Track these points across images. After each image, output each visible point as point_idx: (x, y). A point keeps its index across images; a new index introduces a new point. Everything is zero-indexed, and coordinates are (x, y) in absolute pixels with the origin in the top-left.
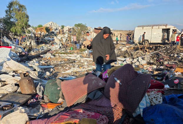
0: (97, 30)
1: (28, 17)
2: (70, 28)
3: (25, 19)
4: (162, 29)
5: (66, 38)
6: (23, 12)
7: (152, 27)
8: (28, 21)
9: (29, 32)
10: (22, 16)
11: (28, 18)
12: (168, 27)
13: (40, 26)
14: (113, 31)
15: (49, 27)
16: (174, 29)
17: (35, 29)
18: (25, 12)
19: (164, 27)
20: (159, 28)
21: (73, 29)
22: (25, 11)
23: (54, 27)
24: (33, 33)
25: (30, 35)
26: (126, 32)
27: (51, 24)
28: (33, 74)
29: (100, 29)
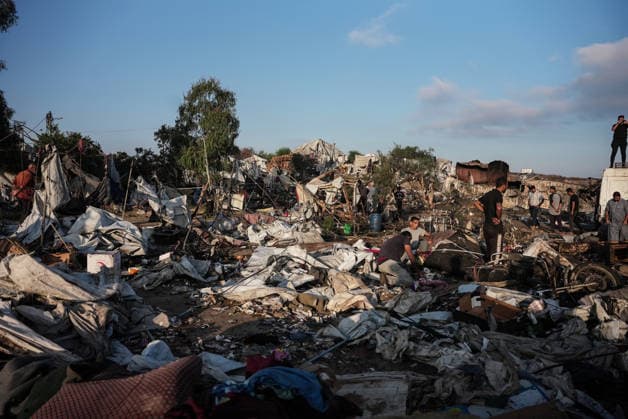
0: (466, 171)
1: (235, 124)
2: (373, 161)
5: (335, 190)
8: (235, 136)
13: (283, 152)
14: (525, 177)
15: (307, 156)
23: (324, 156)
26: (575, 182)
27: (314, 148)
28: (86, 317)
29: (476, 167)
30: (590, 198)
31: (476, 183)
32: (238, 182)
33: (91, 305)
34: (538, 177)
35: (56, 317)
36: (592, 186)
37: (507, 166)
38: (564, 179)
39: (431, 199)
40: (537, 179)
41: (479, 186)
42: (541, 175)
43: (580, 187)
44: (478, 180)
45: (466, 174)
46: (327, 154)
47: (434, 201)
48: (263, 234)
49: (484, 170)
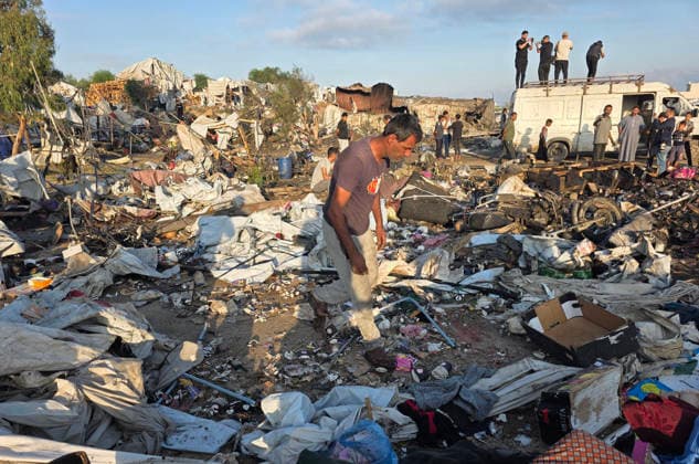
0: (348, 96)
1: (48, 35)
2: (232, 87)
3: (35, 46)
4: (621, 96)
5: (229, 130)
6: (24, 12)
7: (585, 89)
8: (51, 53)
9: (60, 103)
10: (24, 32)
11: (52, 40)
12: (646, 88)
13: (103, 77)
14: (411, 101)
15: (142, 82)
16: (669, 95)
17: (84, 88)
18: (33, 12)
19: (632, 89)
20: (610, 92)
21: (246, 90)
22: (37, 9)
23: (164, 82)
24: (77, 109)
25: (63, 115)
26: (462, 104)
27: (149, 71)
28: (113, 388)
29: (358, 92)
30: (476, 122)
31: (359, 111)
32: (72, 123)
33: (105, 365)
34: (425, 101)
35: (70, 404)
36: (477, 108)
37: (392, 89)
38: (451, 100)
39: (316, 133)
40: (424, 102)
41: (364, 114)
42: (428, 98)
43: (466, 110)
44: (362, 108)
45: (348, 101)
46: (167, 79)
47: (320, 136)
48: (179, 198)
49: (368, 94)
